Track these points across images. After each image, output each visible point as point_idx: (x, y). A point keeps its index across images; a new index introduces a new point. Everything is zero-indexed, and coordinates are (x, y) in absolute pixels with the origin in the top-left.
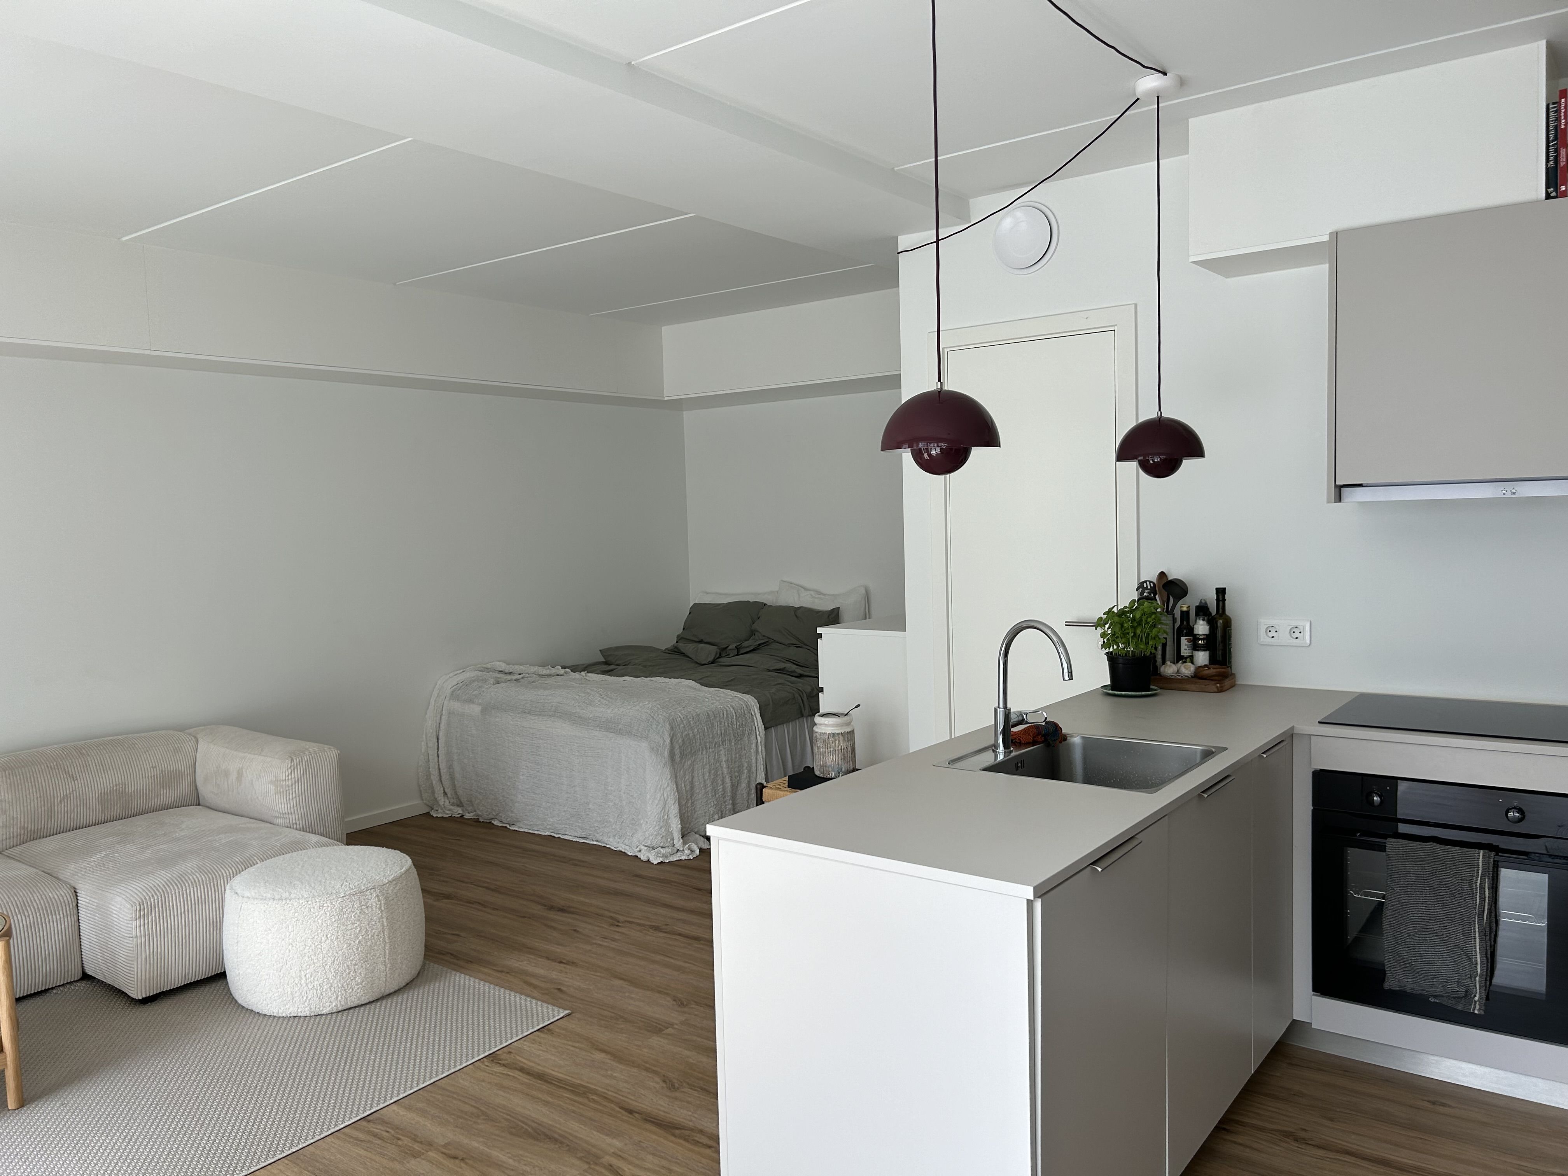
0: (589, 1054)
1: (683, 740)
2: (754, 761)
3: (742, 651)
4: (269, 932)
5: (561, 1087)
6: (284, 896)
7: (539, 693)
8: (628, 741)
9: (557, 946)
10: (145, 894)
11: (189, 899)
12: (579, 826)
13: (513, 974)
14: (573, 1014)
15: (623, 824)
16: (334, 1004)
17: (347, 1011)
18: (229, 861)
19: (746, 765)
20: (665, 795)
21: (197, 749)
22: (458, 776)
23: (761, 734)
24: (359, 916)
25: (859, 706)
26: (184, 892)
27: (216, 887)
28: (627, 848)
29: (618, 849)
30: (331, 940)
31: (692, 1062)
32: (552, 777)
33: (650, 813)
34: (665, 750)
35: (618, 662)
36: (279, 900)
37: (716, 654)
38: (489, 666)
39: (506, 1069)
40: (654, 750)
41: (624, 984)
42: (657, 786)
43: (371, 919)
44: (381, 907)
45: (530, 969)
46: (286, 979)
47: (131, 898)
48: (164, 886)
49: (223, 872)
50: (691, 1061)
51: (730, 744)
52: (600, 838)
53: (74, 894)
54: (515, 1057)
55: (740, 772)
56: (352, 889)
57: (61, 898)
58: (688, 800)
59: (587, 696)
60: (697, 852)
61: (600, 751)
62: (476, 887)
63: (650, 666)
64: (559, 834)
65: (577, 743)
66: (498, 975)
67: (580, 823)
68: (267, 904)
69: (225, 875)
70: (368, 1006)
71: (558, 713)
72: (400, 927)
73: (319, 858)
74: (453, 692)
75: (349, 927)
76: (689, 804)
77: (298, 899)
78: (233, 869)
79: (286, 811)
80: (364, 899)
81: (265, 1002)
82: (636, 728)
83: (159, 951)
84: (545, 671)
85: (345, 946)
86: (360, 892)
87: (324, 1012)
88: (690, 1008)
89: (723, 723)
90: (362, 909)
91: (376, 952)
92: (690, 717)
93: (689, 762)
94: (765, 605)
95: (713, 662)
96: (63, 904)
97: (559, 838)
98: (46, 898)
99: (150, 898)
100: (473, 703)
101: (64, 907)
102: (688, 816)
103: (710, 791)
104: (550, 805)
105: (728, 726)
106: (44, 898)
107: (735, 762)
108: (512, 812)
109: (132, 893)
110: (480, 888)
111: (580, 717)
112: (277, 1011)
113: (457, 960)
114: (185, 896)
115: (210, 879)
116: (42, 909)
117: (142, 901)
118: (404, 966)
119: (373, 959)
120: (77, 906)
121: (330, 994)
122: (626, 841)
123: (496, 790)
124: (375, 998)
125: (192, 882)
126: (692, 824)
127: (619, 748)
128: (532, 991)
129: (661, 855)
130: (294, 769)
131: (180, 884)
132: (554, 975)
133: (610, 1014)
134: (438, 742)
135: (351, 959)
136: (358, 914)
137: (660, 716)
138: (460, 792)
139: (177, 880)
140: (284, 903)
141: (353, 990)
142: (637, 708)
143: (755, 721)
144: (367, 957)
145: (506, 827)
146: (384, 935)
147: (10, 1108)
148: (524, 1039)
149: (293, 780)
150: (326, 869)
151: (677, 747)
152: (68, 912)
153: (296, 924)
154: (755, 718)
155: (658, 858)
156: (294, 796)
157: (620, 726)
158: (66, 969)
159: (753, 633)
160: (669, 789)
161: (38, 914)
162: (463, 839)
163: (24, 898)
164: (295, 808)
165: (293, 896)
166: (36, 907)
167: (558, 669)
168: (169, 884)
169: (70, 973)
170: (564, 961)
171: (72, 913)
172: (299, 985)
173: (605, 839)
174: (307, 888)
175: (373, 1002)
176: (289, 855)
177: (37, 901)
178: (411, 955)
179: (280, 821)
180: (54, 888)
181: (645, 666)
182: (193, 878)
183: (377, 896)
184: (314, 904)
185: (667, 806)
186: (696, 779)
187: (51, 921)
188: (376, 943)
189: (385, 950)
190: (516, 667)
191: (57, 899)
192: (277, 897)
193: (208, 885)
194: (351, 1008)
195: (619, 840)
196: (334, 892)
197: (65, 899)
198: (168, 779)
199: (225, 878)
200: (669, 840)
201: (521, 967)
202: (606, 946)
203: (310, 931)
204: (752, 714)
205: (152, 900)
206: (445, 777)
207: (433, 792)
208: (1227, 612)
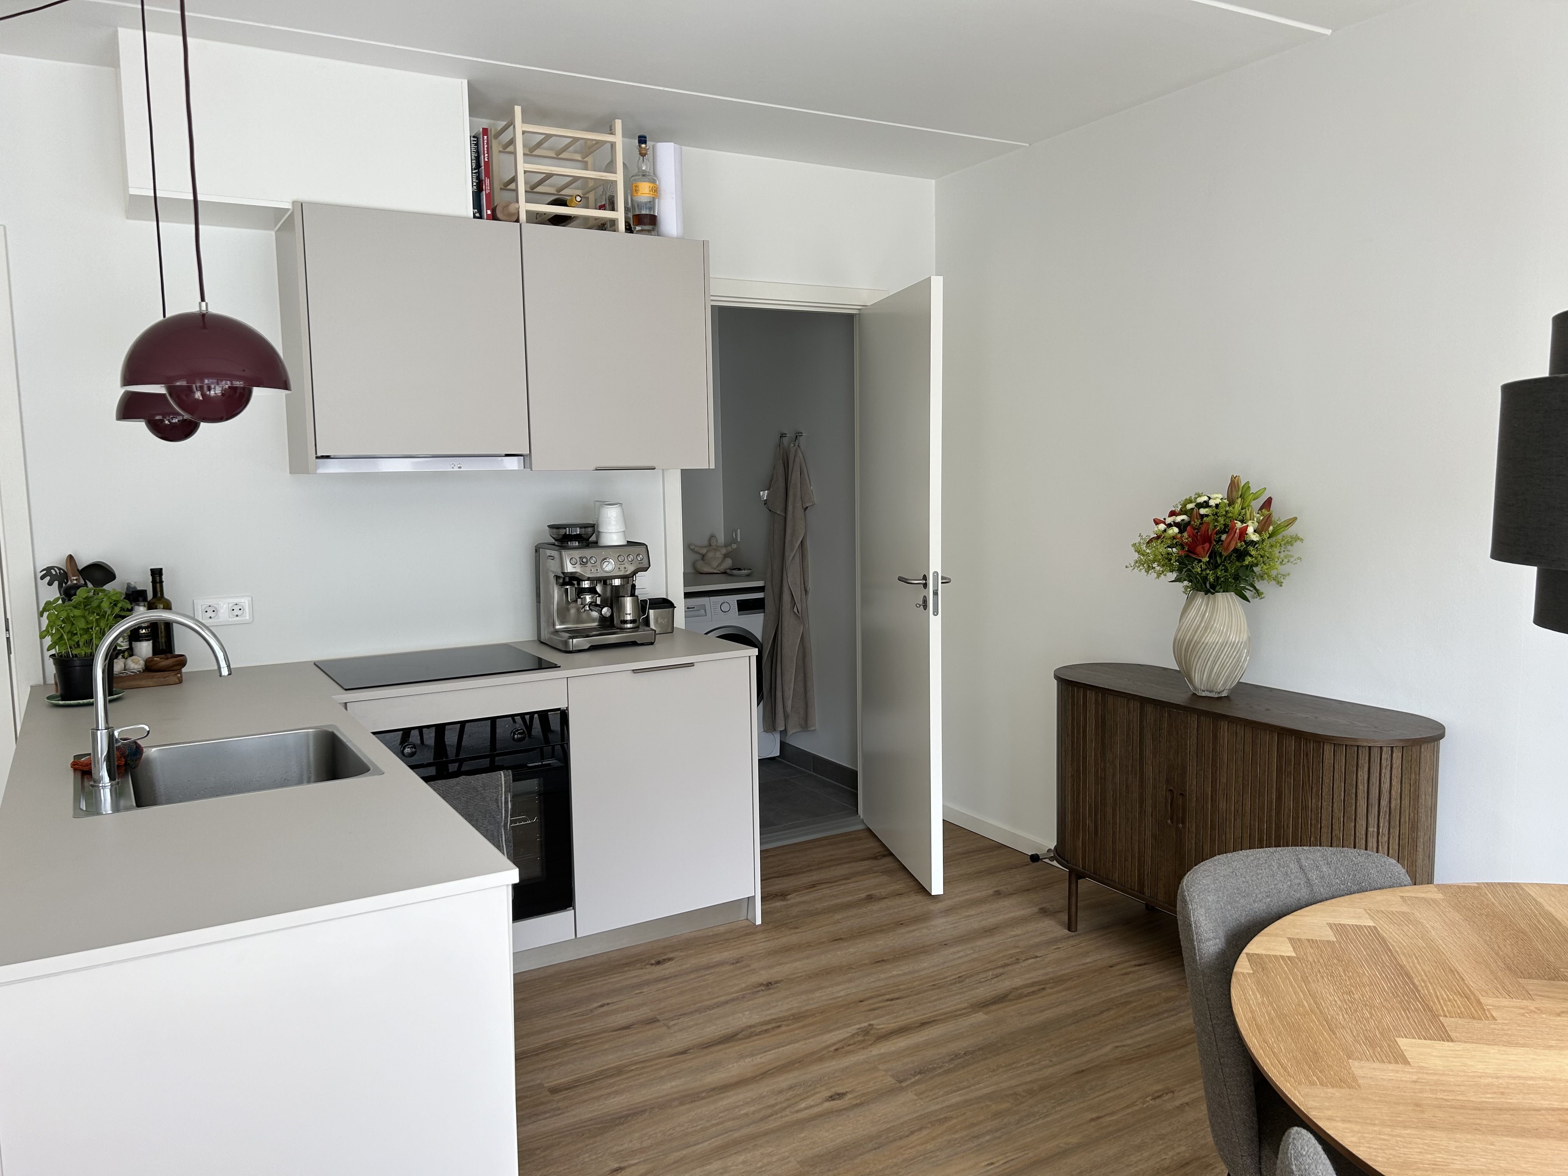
208: (166, 596)
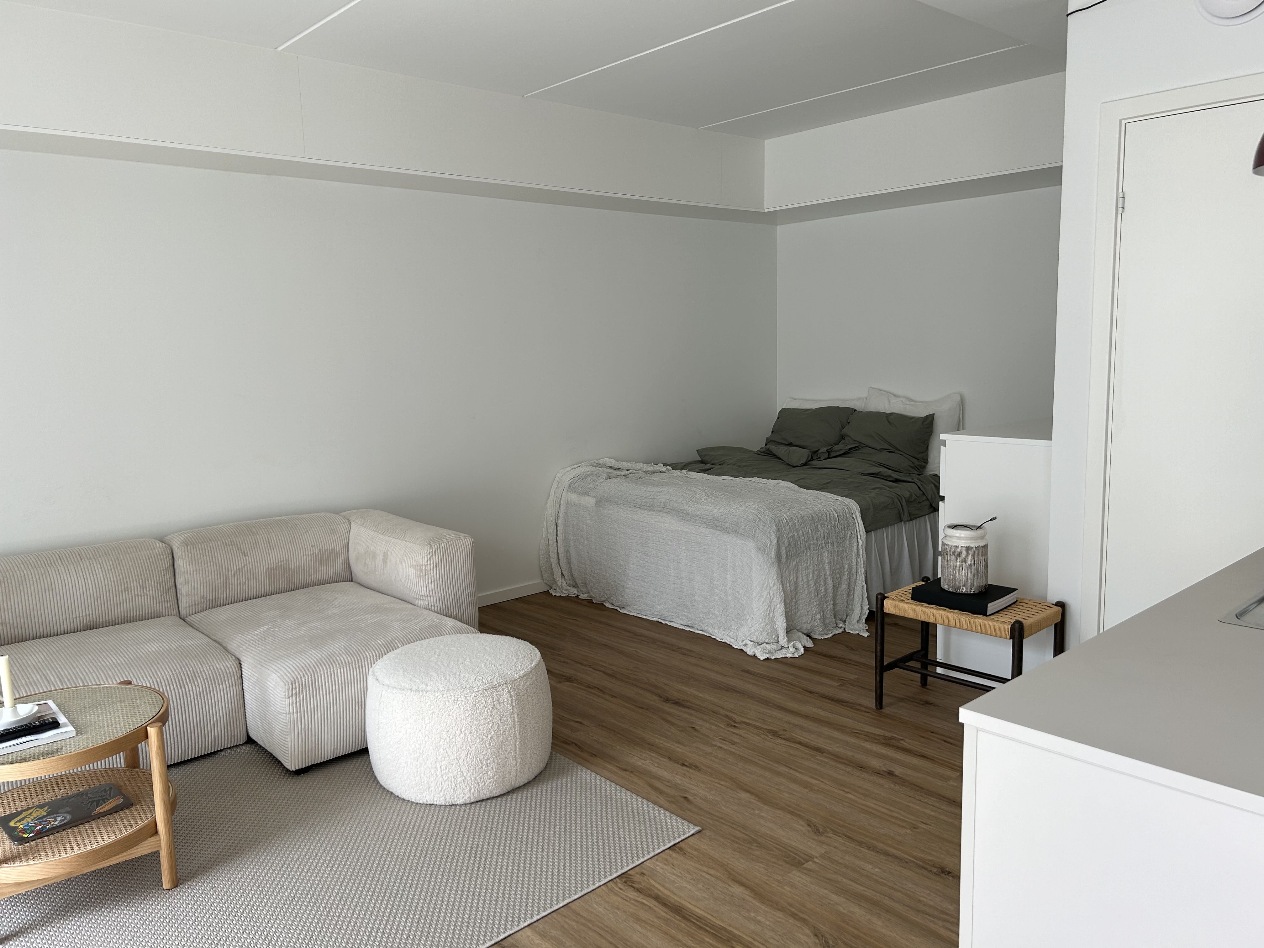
0: (727, 886)
1: (789, 542)
2: (854, 564)
3: (833, 455)
4: (407, 722)
5: (701, 928)
6: (420, 687)
7: (649, 489)
8: (735, 539)
9: (677, 745)
10: (296, 673)
11: (336, 679)
12: (685, 615)
13: (637, 774)
14: (704, 831)
15: (728, 618)
16: (468, 796)
17: (479, 803)
18: (373, 643)
19: (847, 567)
20: (771, 594)
21: (350, 531)
22: (574, 560)
23: (862, 537)
24: (491, 712)
25: (995, 518)
26: (332, 672)
27: (361, 668)
28: (732, 640)
29: (723, 641)
30: (465, 734)
31: (843, 911)
32: (660, 567)
33: (755, 610)
34: (771, 551)
35: (713, 462)
36: (416, 691)
37: (808, 457)
38: (601, 462)
39: (642, 896)
40: (761, 549)
41: (752, 799)
42: (764, 584)
43: (503, 715)
44: (512, 703)
45: (654, 769)
46: (422, 768)
47: (285, 677)
48: (314, 666)
49: (367, 654)
50: (841, 909)
51: (833, 546)
52: (706, 628)
53: (239, 666)
54: (648, 879)
55: (841, 574)
56: (485, 684)
57: (227, 669)
58: (792, 599)
59: (693, 494)
60: (802, 650)
61: (707, 547)
62: (593, 670)
63: (744, 466)
64: (665, 620)
65: (684, 538)
66: (623, 773)
67: (686, 612)
68: (406, 695)
69: (369, 657)
70: (499, 799)
71: (667, 509)
72: (530, 723)
73: (454, 647)
74: (570, 484)
75: (482, 722)
76: (793, 604)
77: (434, 691)
78: (376, 652)
79: (426, 594)
80: (496, 695)
81: (403, 788)
82: (743, 527)
83: (310, 727)
84: (650, 468)
85: (478, 741)
86: (493, 688)
87: (458, 802)
88: (827, 837)
89: (826, 526)
90: (494, 705)
91: (508, 747)
92: (795, 520)
93: (794, 563)
94: (855, 410)
95: (805, 464)
96: (229, 675)
97: (666, 624)
98: (214, 669)
99: (301, 677)
100: (588, 495)
101: (230, 678)
102: (791, 615)
103: (813, 591)
104: (657, 593)
105: (831, 529)
106: (212, 669)
107: (837, 564)
108: (622, 596)
109: (285, 671)
110: (598, 672)
111: (687, 514)
112: (414, 798)
113: (582, 751)
114: (333, 676)
115: (355, 661)
116: (210, 679)
117: (295, 680)
118: (533, 761)
119: (504, 754)
120: (242, 677)
121: (464, 787)
122: (730, 634)
123: (608, 575)
124: (506, 791)
125: (339, 663)
126: (795, 622)
127: (725, 545)
128: (658, 797)
129: (767, 652)
130: (432, 555)
131: (329, 665)
132: (678, 780)
133: (743, 835)
134: (557, 529)
135: (483, 753)
136: (491, 709)
137: (766, 517)
138: (576, 575)
139: (326, 661)
140: (420, 694)
141: (485, 784)
142: (744, 508)
143: (857, 524)
144: (499, 752)
145: (617, 610)
146: (515, 731)
147: (164, 887)
148: (656, 857)
149: (432, 565)
150: (461, 661)
151: (783, 548)
152: (234, 683)
153: (432, 717)
154: (856, 522)
155: (764, 654)
156: (433, 580)
157: (727, 525)
158: (233, 734)
159: (842, 437)
160: (775, 588)
161: (207, 684)
162: (578, 619)
163: (194, 669)
164: (434, 592)
165: (429, 688)
166: (205, 677)
167: (660, 466)
168: (319, 665)
169: (236, 738)
170: (686, 764)
171: (237, 683)
172: (434, 775)
173: (710, 630)
174: (443, 680)
175: (504, 795)
176: (427, 640)
177: (206, 672)
178: (540, 749)
179: (420, 602)
180: (221, 659)
181: (740, 466)
182: (340, 659)
183: (509, 692)
184: (449, 697)
185: (772, 604)
186: (800, 579)
187: (218, 690)
188: (507, 739)
189: (515, 745)
190: (624, 463)
191: (224, 670)
192: (414, 688)
193: (354, 667)
194: (483, 800)
195: (723, 632)
196: (468, 686)
197: (231, 670)
198: (326, 557)
199: (369, 660)
200: (774, 637)
201: (644, 766)
202: (726, 750)
203: (445, 724)
204: (853, 518)
205: (303, 679)
206: (563, 561)
207: (552, 573)
